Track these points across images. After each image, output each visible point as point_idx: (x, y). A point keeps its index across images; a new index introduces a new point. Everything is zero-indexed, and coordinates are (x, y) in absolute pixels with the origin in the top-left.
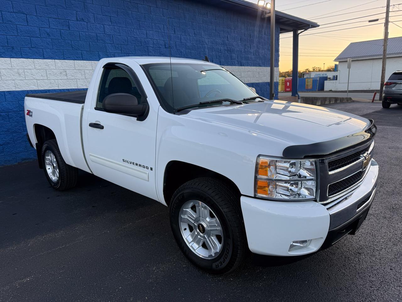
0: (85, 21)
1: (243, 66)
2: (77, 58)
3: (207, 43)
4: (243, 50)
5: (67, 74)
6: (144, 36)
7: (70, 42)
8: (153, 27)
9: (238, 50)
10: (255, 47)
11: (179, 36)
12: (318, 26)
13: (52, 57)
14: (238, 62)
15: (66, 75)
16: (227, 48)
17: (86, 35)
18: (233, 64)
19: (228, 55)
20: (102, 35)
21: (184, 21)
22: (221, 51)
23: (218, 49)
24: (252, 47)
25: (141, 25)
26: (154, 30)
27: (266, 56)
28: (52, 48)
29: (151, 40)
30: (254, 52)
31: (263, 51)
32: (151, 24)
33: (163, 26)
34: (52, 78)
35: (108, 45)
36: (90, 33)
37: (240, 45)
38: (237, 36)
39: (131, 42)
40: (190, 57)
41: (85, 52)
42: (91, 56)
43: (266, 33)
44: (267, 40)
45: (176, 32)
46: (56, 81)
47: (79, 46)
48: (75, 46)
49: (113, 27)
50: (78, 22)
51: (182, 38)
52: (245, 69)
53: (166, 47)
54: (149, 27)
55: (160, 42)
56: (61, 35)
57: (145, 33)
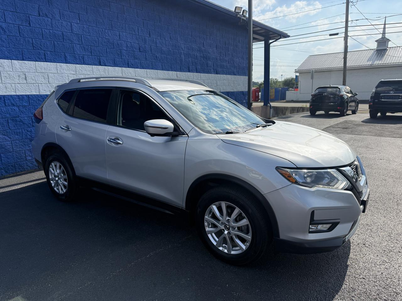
0: (49, 16)
1: (219, 74)
2: (39, 58)
3: (183, 48)
4: (219, 57)
5: (27, 77)
6: (116, 37)
7: (30, 40)
8: (127, 28)
9: (213, 57)
10: (230, 55)
11: (155, 39)
12: (289, 36)
13: (7, 57)
14: (214, 69)
15: (26, 79)
16: (203, 54)
17: (50, 32)
18: (209, 71)
19: (204, 63)
20: (69, 33)
21: (160, 24)
22: (198, 57)
23: (194, 55)
24: (227, 54)
25: (114, 25)
26: (128, 32)
27: (239, 64)
28: (8, 47)
29: (125, 43)
30: (229, 60)
31: (237, 60)
32: (124, 25)
33: (137, 28)
34: (8, 82)
35: (76, 46)
36: (55, 31)
37: (216, 53)
38: (212, 42)
39: (102, 44)
40: (166, 62)
41: (48, 52)
42: (56, 57)
43: (240, 41)
44: (241, 48)
45: (151, 35)
46: (13, 85)
47: (41, 45)
48: (36, 45)
49: (82, 25)
50: (41, 17)
51: (158, 42)
52: (220, 77)
53: (141, 50)
54: (122, 28)
55: (134, 45)
56: (19, 31)
57: (118, 34)
